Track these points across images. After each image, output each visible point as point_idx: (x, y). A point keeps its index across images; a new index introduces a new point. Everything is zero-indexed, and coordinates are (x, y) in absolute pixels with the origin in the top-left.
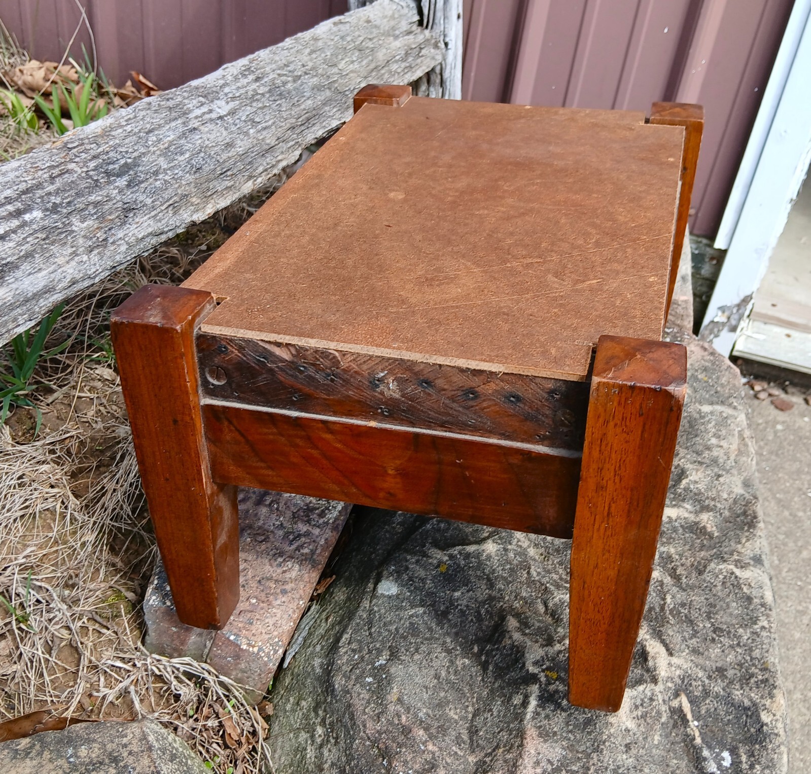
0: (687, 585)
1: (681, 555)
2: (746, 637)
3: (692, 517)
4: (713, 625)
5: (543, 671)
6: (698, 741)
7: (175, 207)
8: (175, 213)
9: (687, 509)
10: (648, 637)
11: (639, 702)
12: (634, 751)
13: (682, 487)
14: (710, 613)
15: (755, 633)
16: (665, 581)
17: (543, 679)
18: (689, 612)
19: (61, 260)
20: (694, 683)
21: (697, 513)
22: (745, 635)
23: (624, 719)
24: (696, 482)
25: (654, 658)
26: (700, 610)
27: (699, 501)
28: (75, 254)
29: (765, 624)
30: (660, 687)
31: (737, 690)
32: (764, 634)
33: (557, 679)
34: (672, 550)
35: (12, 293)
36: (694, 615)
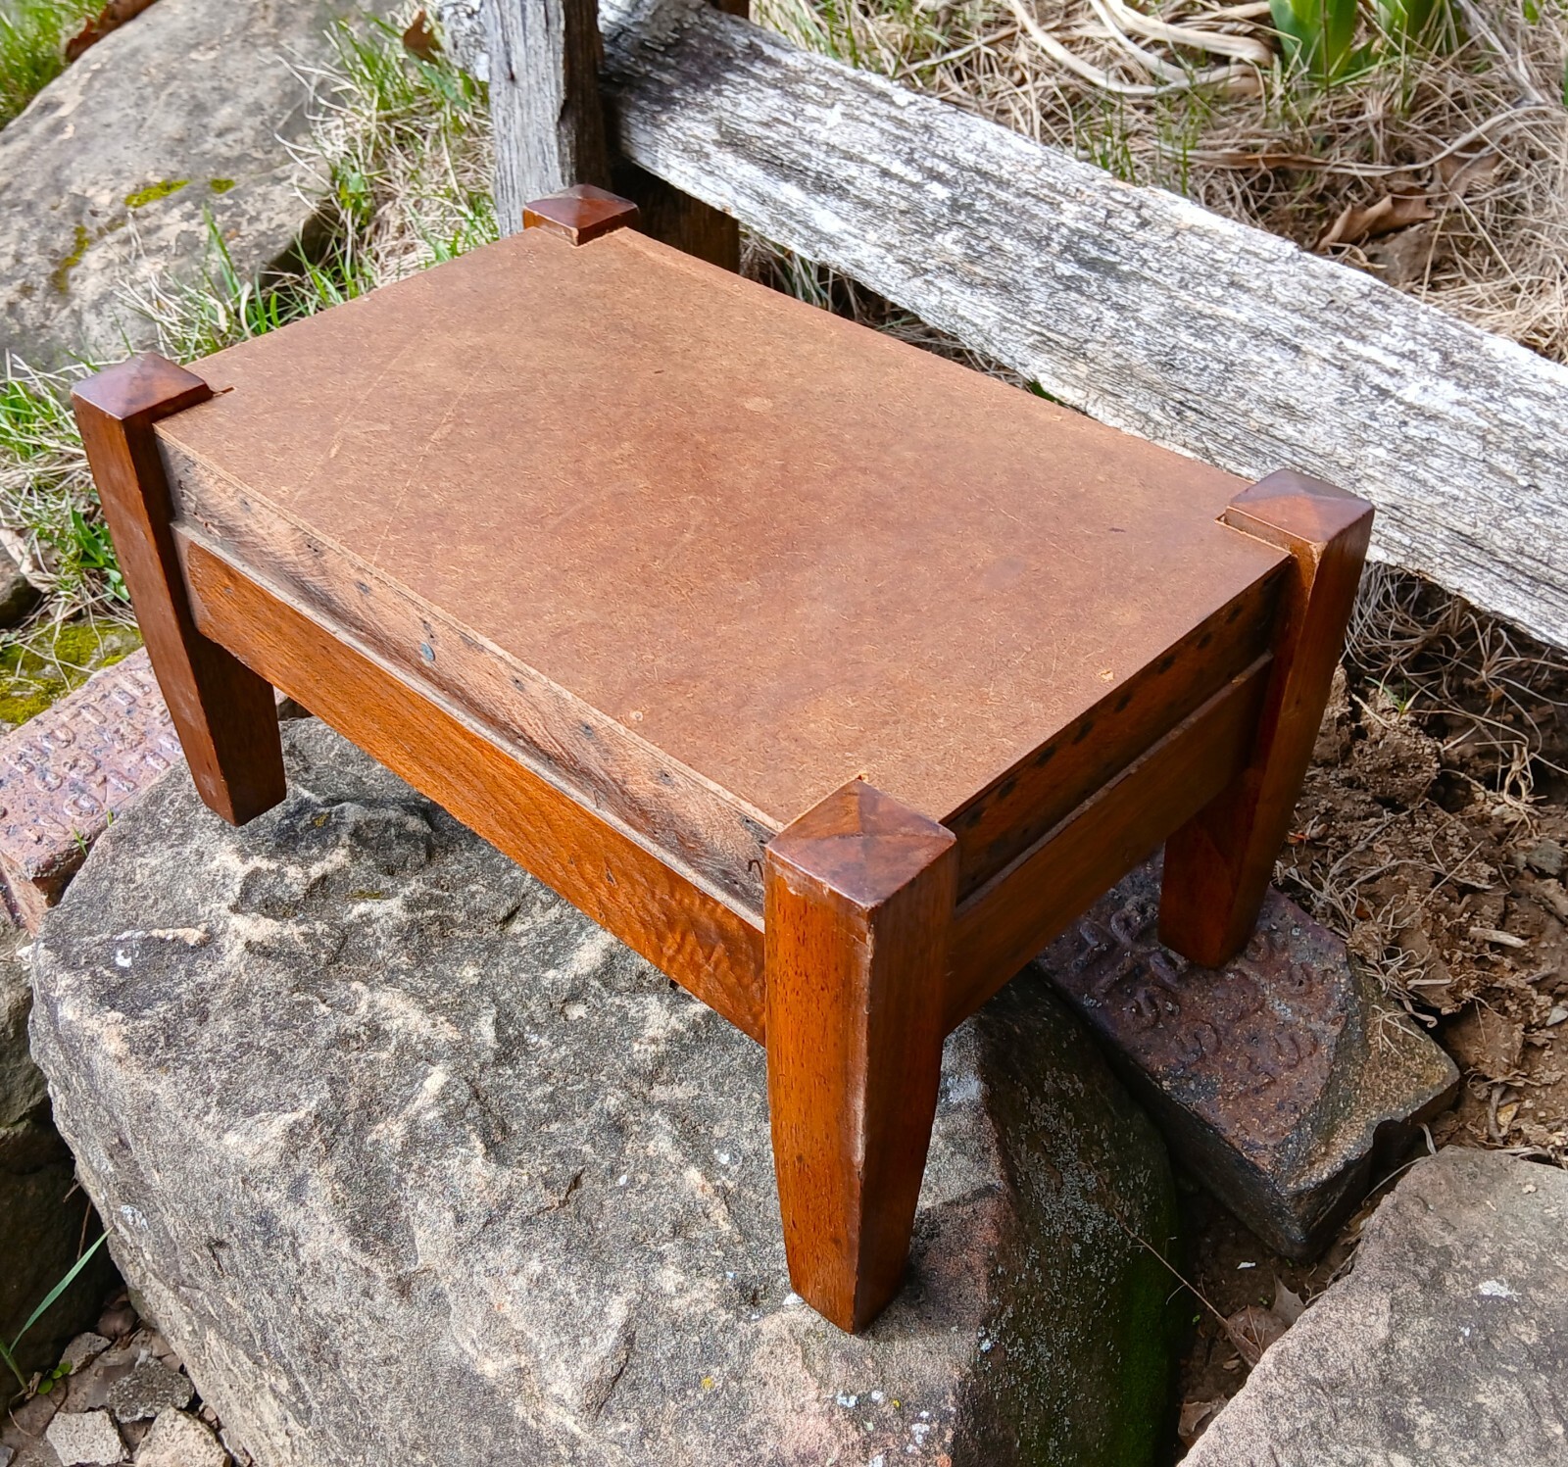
0: (331, 1056)
1: (371, 1064)
2: (213, 1075)
3: (411, 1110)
4: (259, 1048)
5: (330, 814)
6: (155, 933)
7: (1045, 345)
8: (1033, 347)
9: (428, 1110)
10: (286, 933)
11: (228, 881)
12: (193, 858)
13: (473, 1136)
14: (279, 1058)
15: (208, 1092)
16: (348, 1018)
17: (322, 810)
18: (297, 1034)
19: (872, 236)
20: (208, 963)
21: (413, 1124)
22: (216, 1077)
23: (224, 858)
24: (466, 1163)
25: (255, 920)
26: (291, 1050)
27: (430, 1143)
28: (890, 248)
29: (209, 1119)
30: (224, 911)
31: (166, 1011)
32: (200, 1103)
33: (313, 823)
34: (384, 1055)
35: (801, 205)
36: (288, 1036)
